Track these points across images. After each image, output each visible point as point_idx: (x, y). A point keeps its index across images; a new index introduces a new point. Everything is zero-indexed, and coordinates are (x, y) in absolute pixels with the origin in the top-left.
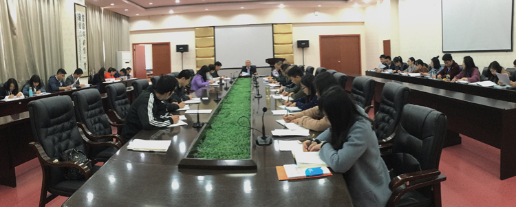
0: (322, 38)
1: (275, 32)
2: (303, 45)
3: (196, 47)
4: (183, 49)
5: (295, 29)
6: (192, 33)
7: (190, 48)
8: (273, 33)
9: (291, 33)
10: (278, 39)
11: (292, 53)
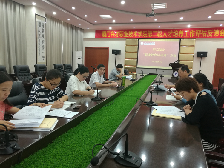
2: (202, 55)
3: (126, 52)
4: (116, 52)
7: (121, 52)
8: (180, 45)
9: (194, 46)
10: (183, 49)
11: (192, 61)
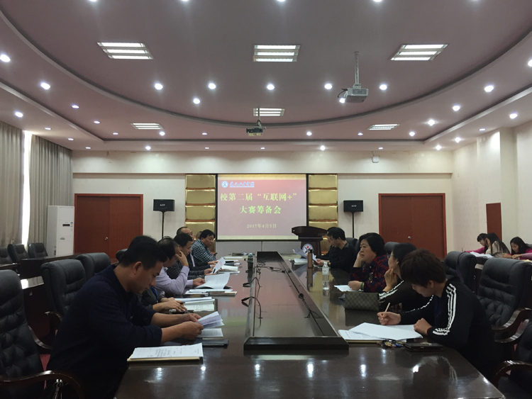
0: (384, 198)
1: (310, 186)
2: (354, 208)
3: (186, 204)
4: (164, 206)
5: (342, 183)
6: (182, 183)
7: (176, 205)
8: (308, 188)
9: (335, 189)
10: (316, 196)
11: (336, 220)
